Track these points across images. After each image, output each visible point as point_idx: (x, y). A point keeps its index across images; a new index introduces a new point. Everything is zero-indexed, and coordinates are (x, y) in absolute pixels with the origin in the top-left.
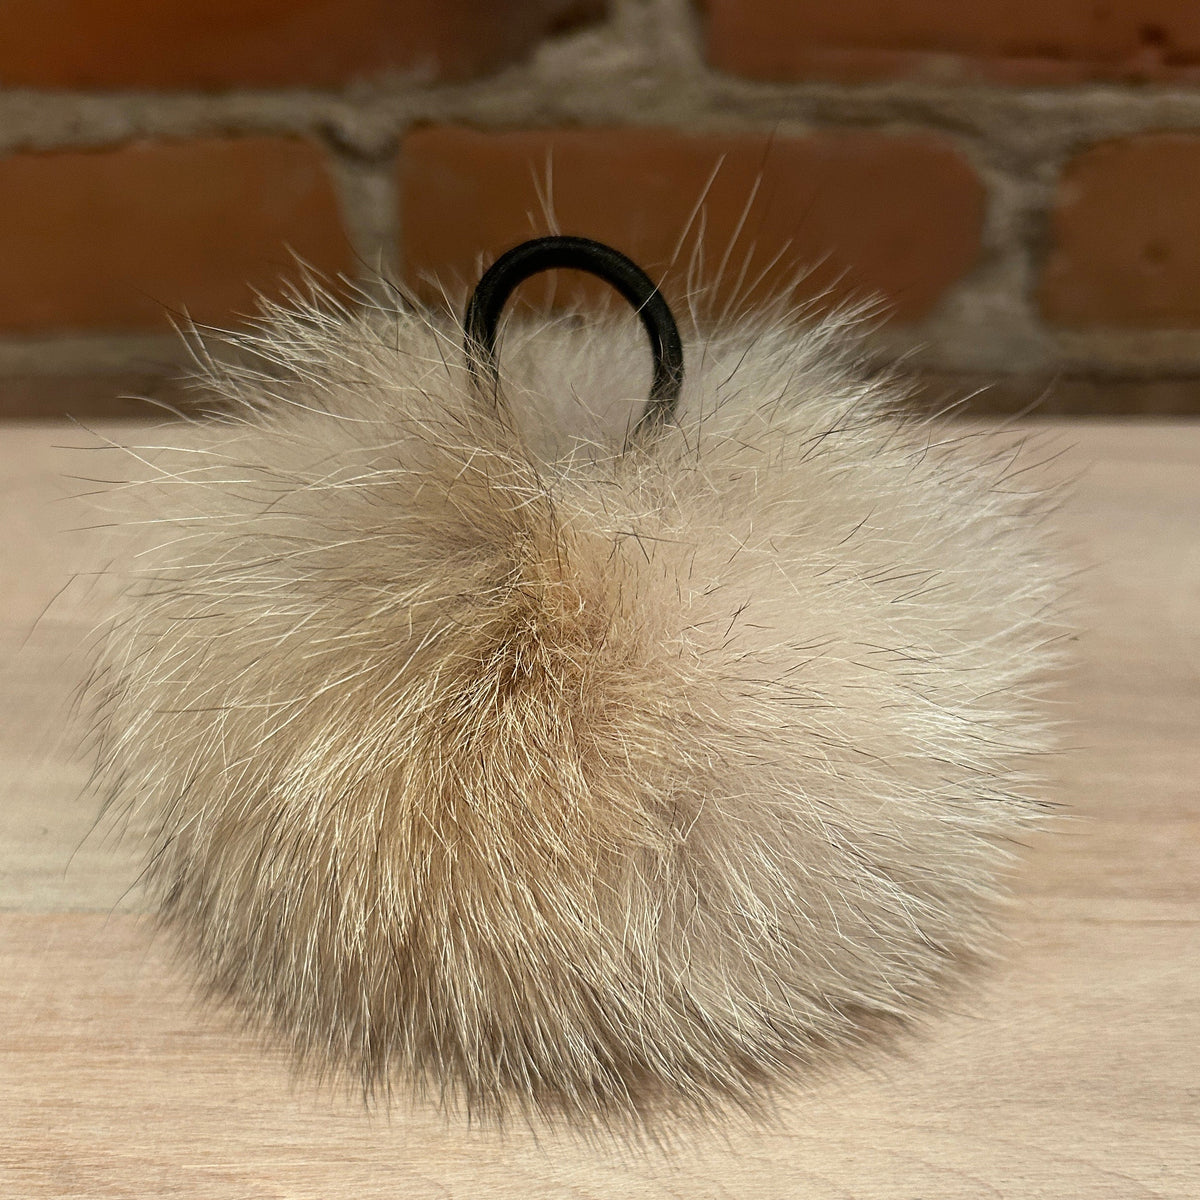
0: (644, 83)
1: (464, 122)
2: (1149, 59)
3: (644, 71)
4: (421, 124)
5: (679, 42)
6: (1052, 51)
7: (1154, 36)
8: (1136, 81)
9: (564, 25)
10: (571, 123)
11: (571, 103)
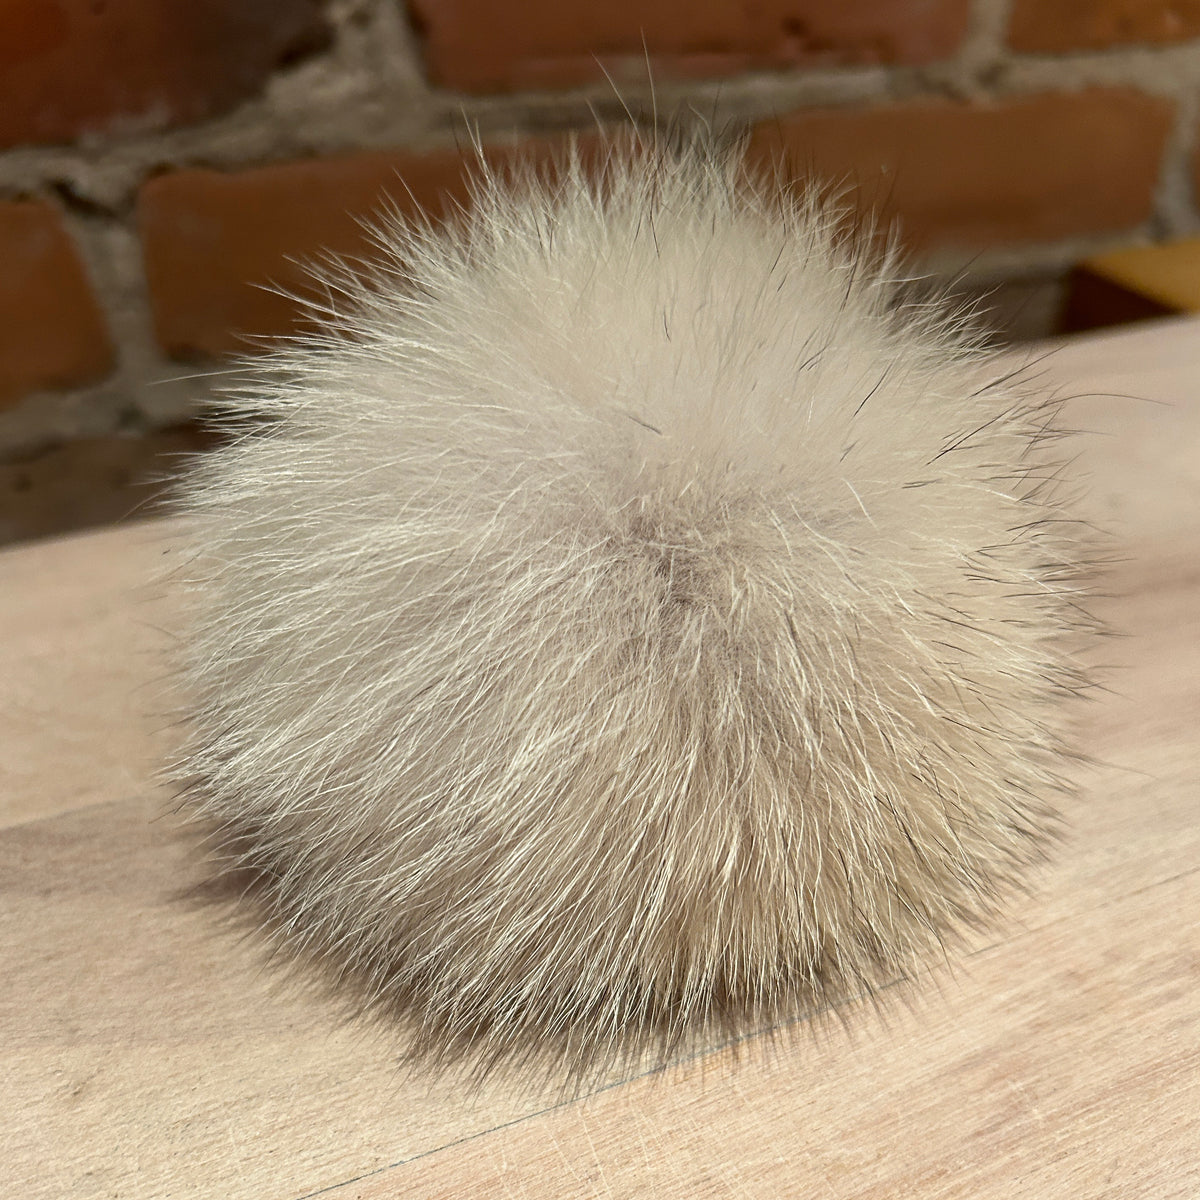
0: (373, 108)
1: (202, 163)
2: (790, 47)
3: (372, 96)
4: (160, 170)
5: (401, 66)
6: (717, 45)
7: (794, 26)
8: (783, 67)
9: (292, 57)
10: (309, 152)
11: (307, 134)
